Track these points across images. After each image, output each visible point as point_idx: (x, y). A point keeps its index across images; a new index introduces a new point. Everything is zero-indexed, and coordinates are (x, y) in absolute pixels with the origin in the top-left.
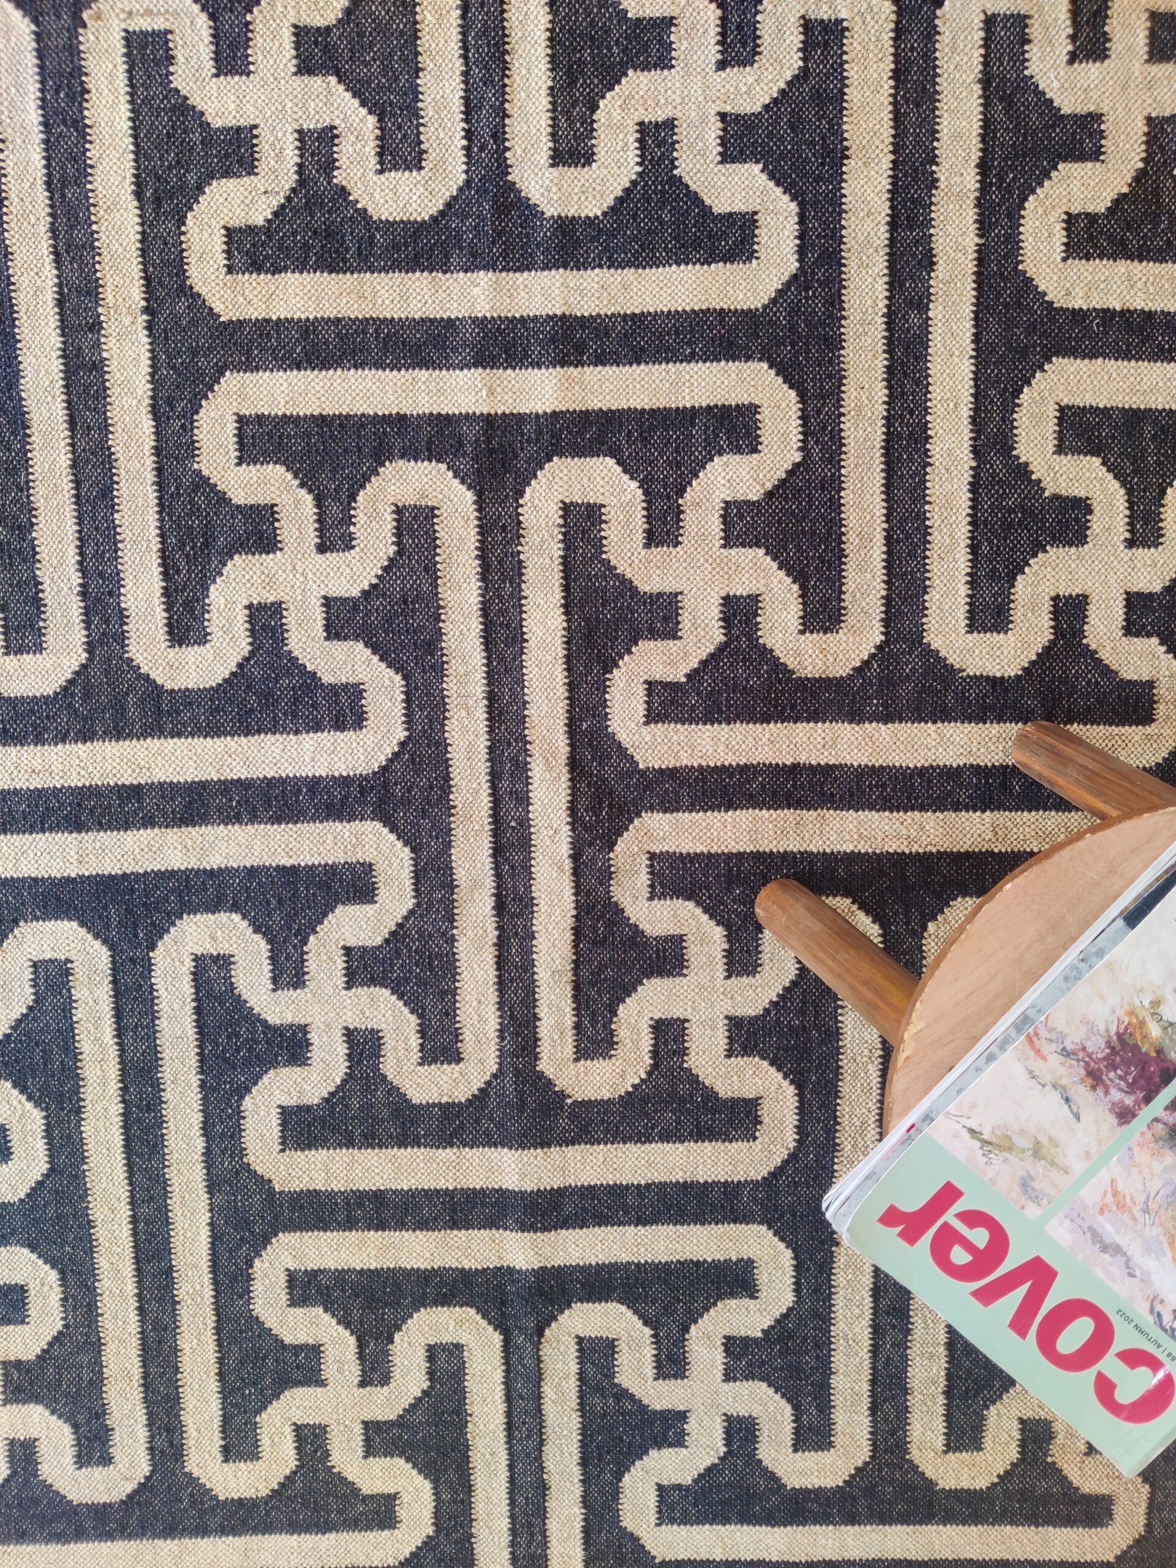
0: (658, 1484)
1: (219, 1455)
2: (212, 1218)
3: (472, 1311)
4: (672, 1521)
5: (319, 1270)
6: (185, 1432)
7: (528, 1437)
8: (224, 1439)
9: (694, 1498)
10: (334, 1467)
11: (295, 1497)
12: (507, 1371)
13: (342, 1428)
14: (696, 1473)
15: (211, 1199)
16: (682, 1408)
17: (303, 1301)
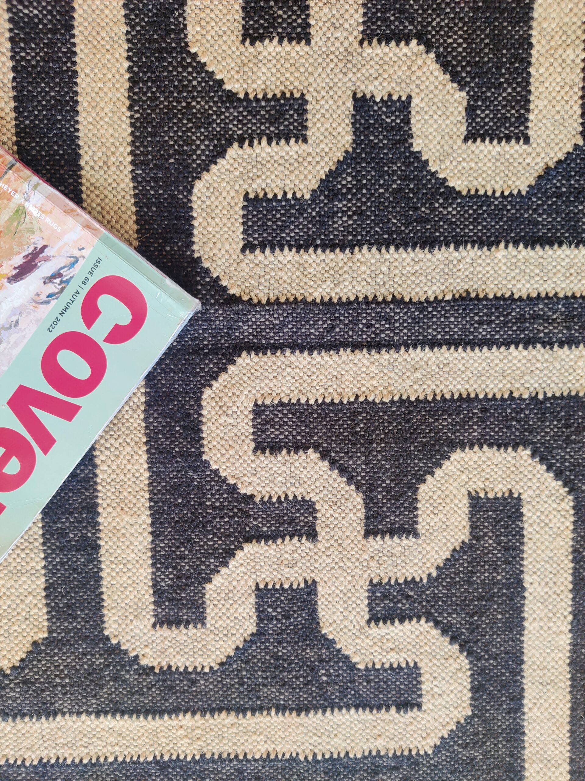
0: (466, 140)
1: (410, 714)
2: (89, 713)
3: (207, 393)
4: (523, 120)
5: (154, 586)
6: (378, 752)
7: (388, 320)
8: (388, 708)
9: (489, 89)
10: (429, 575)
11: (471, 624)
12: (293, 347)
13: (373, 564)
14: (450, 85)
15: (64, 714)
16: (350, 104)
17: (198, 608)
